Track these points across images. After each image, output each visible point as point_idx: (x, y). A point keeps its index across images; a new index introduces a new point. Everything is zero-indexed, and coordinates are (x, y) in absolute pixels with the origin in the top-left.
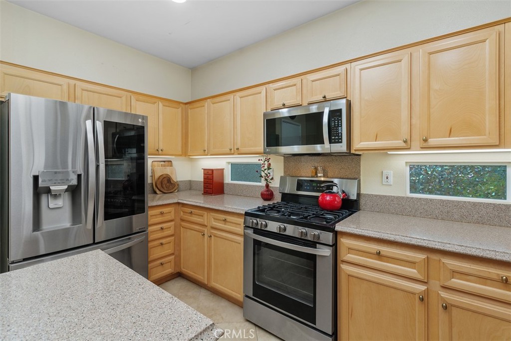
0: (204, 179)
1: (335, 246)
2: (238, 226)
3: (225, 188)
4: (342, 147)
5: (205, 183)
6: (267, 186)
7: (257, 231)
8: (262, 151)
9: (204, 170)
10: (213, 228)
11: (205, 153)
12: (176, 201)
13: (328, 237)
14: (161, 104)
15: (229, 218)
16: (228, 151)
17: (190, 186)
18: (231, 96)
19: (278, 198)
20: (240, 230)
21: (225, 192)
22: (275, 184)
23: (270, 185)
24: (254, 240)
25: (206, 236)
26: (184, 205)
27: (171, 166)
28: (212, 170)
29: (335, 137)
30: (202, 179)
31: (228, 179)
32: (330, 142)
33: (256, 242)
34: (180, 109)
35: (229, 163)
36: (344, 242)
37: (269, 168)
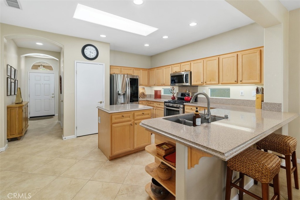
0: (155, 93)
1: (184, 108)
2: (162, 106)
3: (161, 97)
4: (188, 84)
5: (155, 95)
6: (173, 95)
7: (167, 106)
8: (170, 85)
9: (155, 91)
10: (156, 107)
11: (155, 85)
12: (146, 100)
13: (182, 106)
14: (141, 70)
15: (160, 104)
16: (161, 85)
17: (150, 96)
18: (162, 68)
19: (176, 99)
20: (163, 107)
21: (162, 98)
22: (175, 95)
23: (174, 95)
24: (167, 108)
25: (155, 109)
26: (148, 101)
27: (144, 89)
28: (157, 91)
29: (187, 82)
30: (154, 94)
31: (162, 94)
32: (186, 83)
33: (167, 109)
34: (147, 71)
35: (163, 88)
36: (185, 107)
37: (173, 90)
